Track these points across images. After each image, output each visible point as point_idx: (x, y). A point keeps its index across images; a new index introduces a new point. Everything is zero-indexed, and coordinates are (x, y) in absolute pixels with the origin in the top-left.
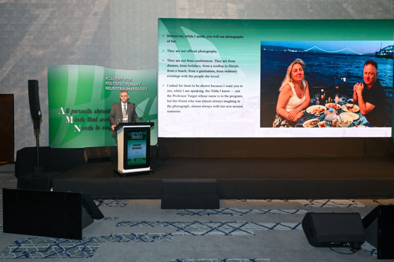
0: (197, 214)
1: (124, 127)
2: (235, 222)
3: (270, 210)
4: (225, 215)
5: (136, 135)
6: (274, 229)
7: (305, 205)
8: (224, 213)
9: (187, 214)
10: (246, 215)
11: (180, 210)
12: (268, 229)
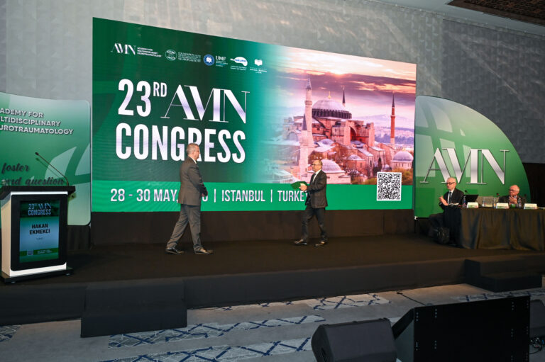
0: (147, 341)
1: (12, 193)
2: (211, 348)
3: (266, 321)
4: (194, 338)
5: (37, 208)
6: (271, 353)
7: (315, 308)
8: (193, 335)
9: (128, 344)
10: (229, 333)
11: (117, 337)
12: (261, 355)
